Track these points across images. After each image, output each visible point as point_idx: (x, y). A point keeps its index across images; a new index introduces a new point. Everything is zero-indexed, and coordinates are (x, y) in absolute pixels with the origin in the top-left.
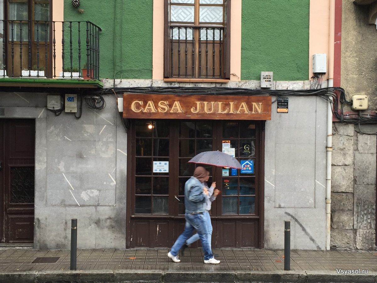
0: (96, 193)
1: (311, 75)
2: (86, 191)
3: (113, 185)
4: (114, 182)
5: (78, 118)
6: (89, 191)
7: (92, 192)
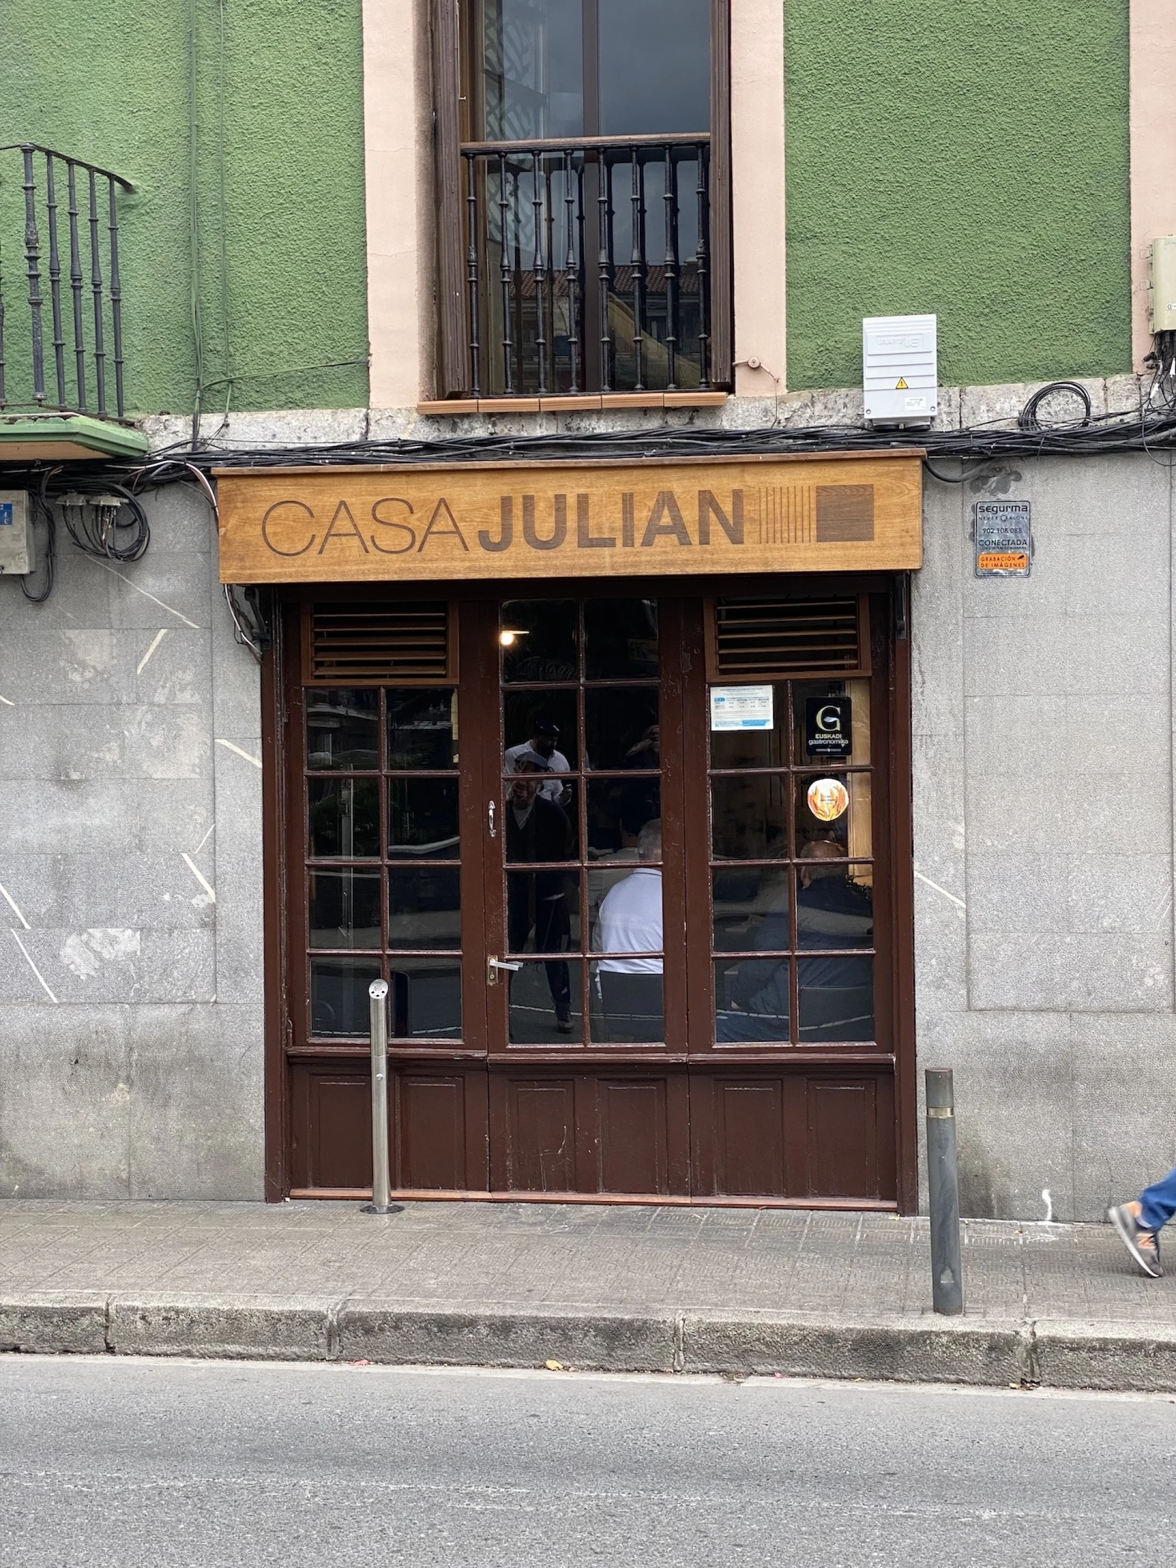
0: (128, 940)
1: (1142, 346)
2: (85, 937)
3: (202, 905)
4: (206, 893)
5: (39, 601)
6: (97, 933)
7: (113, 941)
